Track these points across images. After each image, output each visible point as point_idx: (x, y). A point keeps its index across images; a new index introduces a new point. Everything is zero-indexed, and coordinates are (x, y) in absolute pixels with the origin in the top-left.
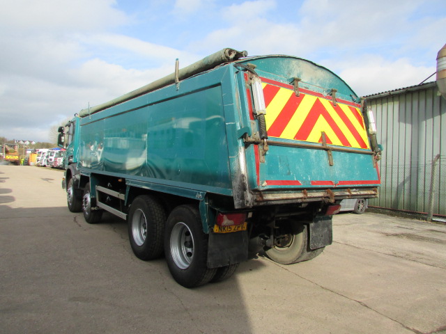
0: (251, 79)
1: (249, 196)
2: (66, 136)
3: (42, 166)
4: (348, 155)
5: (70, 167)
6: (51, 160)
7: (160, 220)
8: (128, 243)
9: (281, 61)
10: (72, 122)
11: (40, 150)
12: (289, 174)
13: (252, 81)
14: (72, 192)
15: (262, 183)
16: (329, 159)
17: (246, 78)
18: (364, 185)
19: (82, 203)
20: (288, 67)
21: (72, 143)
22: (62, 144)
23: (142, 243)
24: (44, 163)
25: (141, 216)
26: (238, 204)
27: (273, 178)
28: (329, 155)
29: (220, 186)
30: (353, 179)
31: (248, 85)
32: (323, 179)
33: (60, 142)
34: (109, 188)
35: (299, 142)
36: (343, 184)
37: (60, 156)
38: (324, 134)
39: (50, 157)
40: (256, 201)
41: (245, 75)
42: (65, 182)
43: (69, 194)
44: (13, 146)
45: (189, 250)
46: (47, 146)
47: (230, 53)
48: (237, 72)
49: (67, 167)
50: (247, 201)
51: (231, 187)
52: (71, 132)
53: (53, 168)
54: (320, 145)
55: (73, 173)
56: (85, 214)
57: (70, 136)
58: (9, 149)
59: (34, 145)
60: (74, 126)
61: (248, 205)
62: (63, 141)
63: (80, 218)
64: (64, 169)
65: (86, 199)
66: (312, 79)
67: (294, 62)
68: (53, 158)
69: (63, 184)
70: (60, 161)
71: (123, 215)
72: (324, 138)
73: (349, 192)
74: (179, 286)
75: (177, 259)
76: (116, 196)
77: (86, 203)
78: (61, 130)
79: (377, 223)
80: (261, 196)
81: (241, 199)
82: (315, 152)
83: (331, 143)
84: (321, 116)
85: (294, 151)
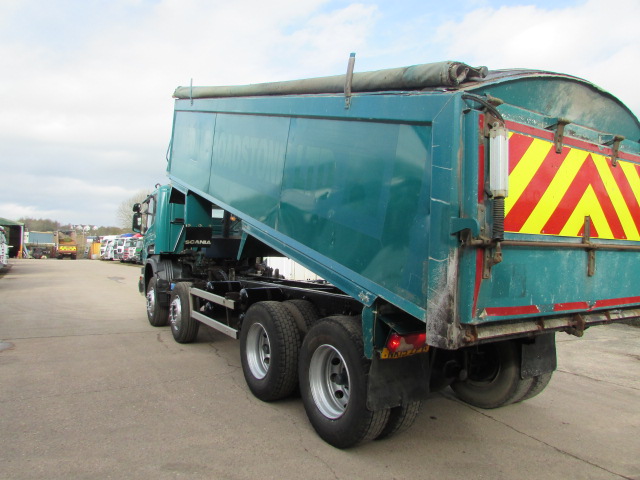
0: (490, 127)
1: (455, 333)
2: (144, 216)
3: (107, 260)
4: (618, 255)
5: (151, 260)
6: (120, 250)
7: (290, 339)
8: (240, 374)
9: (540, 86)
10: (152, 197)
11: (106, 238)
12: (523, 295)
13: (492, 132)
14: (153, 297)
15: (480, 312)
16: (589, 265)
17: (481, 124)
18: (633, 304)
19: (169, 312)
20: (550, 96)
21: (152, 227)
22: (139, 228)
23: (263, 375)
24: (111, 255)
25: (261, 334)
26: (435, 340)
27: (498, 304)
28: (590, 259)
29: (403, 295)
30: (619, 296)
31: (482, 137)
32: (574, 299)
33: (136, 226)
34: (209, 290)
35: (548, 239)
36: (602, 305)
37: (132, 245)
38: (588, 221)
39: (119, 247)
40: (464, 341)
41: (481, 117)
42: (143, 282)
43: (150, 300)
44: (68, 233)
45: (339, 388)
46: (113, 231)
47: (459, 72)
48: (466, 112)
49: (145, 261)
50: (451, 341)
51: (424, 304)
52: (151, 211)
53: (123, 261)
54: (577, 242)
55: (155, 270)
56: (173, 329)
57: (150, 217)
58: (64, 237)
59: (96, 231)
60: (155, 202)
61: (451, 348)
62: (139, 224)
63: (166, 334)
64: (142, 264)
65: (174, 307)
66: (583, 115)
67: (562, 85)
68: (122, 248)
69: (141, 285)
70: (133, 253)
71: (232, 332)
72: (588, 228)
73: (608, 316)
74: (325, 445)
75: (321, 402)
76: (221, 303)
77: (175, 313)
78: (136, 208)
79: (615, 339)
80: (475, 334)
81: (440, 333)
82: (569, 253)
83: (597, 235)
84: (590, 187)
85: (538, 255)
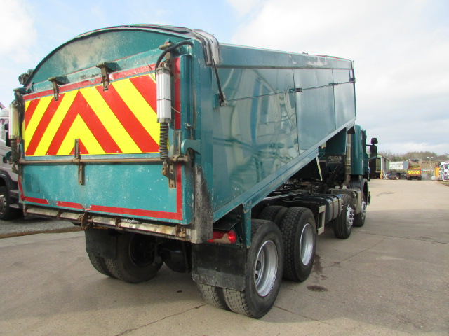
12: (39, 192)
16: (79, 175)
20: (60, 62)
28: (79, 170)
32: (71, 200)
35: (51, 158)
36: (97, 209)
38: (78, 142)
44: (416, 161)
54: (72, 158)
72: (79, 148)
82: (65, 167)
83: (87, 152)
84: (79, 116)
85: (45, 168)
